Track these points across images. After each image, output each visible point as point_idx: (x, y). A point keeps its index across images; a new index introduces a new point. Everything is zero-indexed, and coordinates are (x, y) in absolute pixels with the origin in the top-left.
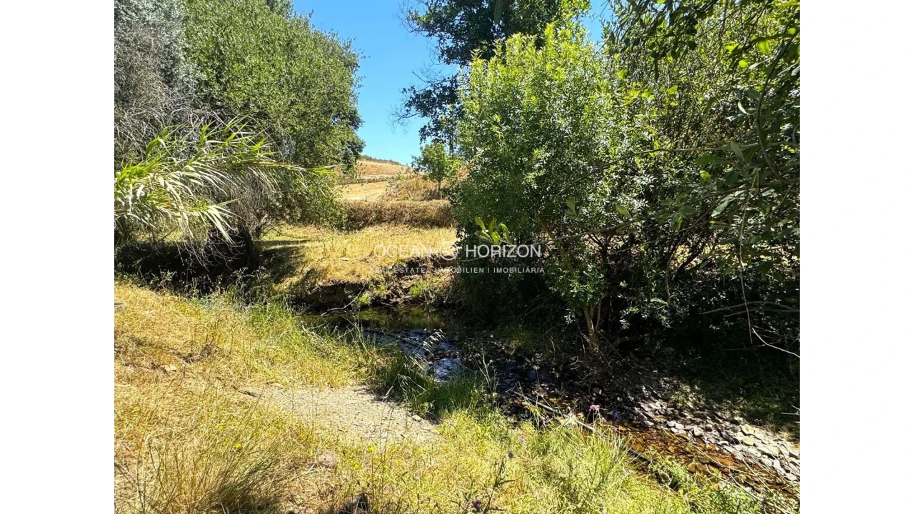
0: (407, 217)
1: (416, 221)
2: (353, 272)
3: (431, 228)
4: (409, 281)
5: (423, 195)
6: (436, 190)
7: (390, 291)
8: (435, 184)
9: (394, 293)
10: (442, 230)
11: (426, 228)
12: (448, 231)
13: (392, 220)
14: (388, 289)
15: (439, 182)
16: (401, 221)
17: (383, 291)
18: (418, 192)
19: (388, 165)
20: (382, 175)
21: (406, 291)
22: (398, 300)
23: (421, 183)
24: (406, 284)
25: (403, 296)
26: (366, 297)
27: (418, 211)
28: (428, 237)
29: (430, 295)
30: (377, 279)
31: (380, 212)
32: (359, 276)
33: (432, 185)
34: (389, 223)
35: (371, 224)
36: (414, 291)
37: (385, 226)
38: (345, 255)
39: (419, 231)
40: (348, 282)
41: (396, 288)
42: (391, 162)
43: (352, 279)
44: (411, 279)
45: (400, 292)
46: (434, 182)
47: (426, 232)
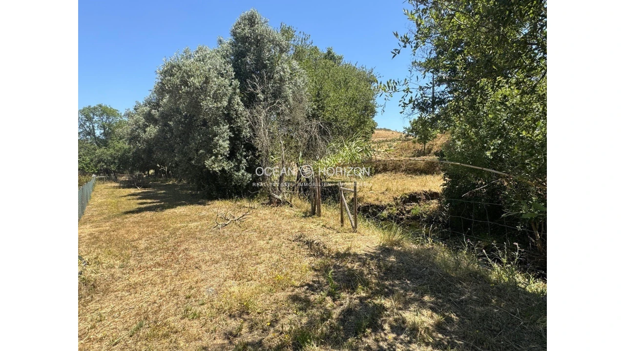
0: (404, 168)
1: (410, 170)
2: (378, 199)
3: (421, 175)
4: (410, 206)
5: (413, 153)
6: (422, 150)
7: (398, 211)
8: (421, 146)
9: (401, 212)
10: (428, 176)
11: (417, 175)
12: (432, 177)
13: (393, 170)
14: (398, 210)
15: (425, 144)
16: (399, 171)
17: (395, 211)
18: (409, 151)
19: (383, 132)
20: (379, 139)
21: (408, 212)
22: (403, 217)
23: (412, 145)
24: (408, 208)
25: (406, 215)
26: (385, 213)
27: (411, 164)
28: (418, 180)
29: (424, 215)
30: (391, 204)
31: (385, 165)
32: (381, 202)
33: (419, 146)
34: (391, 171)
35: (380, 172)
36: (414, 212)
37: (389, 173)
38: (371, 190)
39: (412, 177)
40: (375, 204)
41: (402, 209)
42: (385, 129)
43: (377, 203)
44: (411, 205)
45: (405, 212)
46: (421, 144)
47: (417, 177)
